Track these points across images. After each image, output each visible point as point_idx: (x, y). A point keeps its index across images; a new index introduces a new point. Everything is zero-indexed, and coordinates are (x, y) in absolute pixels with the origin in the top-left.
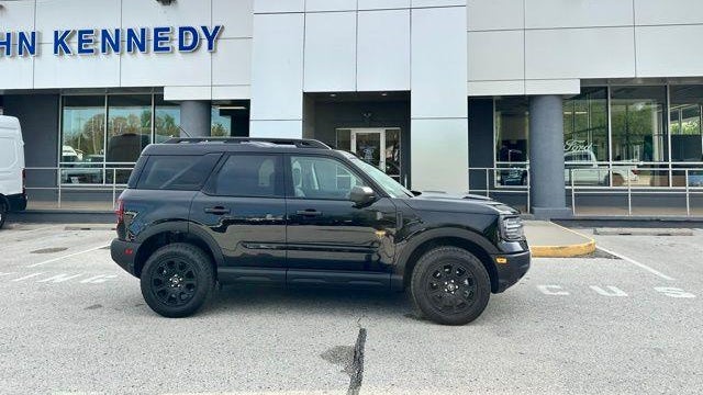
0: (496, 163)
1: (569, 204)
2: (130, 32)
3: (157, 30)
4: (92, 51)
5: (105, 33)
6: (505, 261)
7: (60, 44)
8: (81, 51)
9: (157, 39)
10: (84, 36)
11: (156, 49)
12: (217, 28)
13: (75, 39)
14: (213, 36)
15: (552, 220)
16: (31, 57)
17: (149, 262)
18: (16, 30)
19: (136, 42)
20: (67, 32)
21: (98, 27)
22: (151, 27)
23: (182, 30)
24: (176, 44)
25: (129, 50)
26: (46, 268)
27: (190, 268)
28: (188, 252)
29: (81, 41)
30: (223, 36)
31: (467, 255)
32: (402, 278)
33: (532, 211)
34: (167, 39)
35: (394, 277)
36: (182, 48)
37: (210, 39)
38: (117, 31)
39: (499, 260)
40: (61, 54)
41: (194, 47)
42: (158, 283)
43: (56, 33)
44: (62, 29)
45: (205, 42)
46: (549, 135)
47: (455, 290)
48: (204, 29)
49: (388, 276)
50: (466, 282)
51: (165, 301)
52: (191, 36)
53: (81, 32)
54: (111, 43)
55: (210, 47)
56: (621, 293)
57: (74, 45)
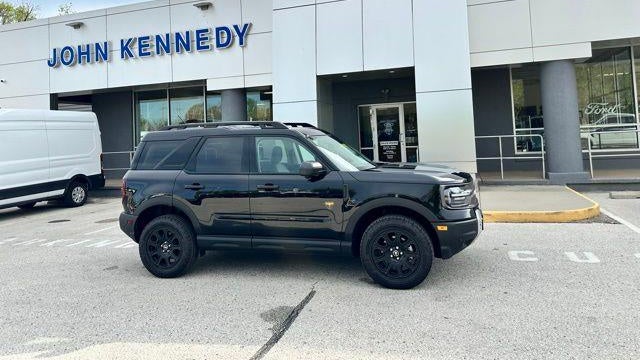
0: (515, 130)
1: (586, 167)
2: (178, 35)
3: (198, 32)
4: (149, 54)
5: (158, 37)
6: (445, 228)
7: (125, 50)
8: (141, 54)
9: (199, 39)
10: (143, 41)
11: (199, 48)
12: (246, 25)
13: (137, 45)
14: (243, 33)
15: (568, 185)
16: (105, 62)
17: (144, 232)
18: (92, 42)
19: (182, 43)
20: (130, 40)
21: (153, 33)
22: (193, 29)
23: (218, 30)
24: (214, 42)
25: (178, 51)
26: (98, 235)
27: (176, 236)
28: (174, 223)
29: (140, 46)
30: (251, 32)
31: (409, 223)
32: (350, 244)
33: (547, 177)
34: (206, 38)
35: (344, 244)
36: (219, 45)
37: (241, 35)
38: (167, 35)
39: (439, 228)
40: (127, 58)
41: (228, 44)
42: (152, 249)
43: (122, 41)
44: (126, 38)
45: (237, 39)
46: (562, 100)
47: (400, 256)
48: (236, 27)
49: (337, 243)
50: (411, 248)
51: (158, 264)
52: (226, 35)
53: (140, 39)
54: (164, 45)
55: (241, 43)
56: (593, 259)
57: (135, 50)
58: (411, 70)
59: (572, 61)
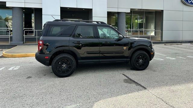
28: (69, 56)
32: (129, 59)
49: (126, 59)
56: (162, 59)
58: (91, 10)
59: (125, 12)
